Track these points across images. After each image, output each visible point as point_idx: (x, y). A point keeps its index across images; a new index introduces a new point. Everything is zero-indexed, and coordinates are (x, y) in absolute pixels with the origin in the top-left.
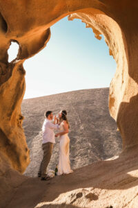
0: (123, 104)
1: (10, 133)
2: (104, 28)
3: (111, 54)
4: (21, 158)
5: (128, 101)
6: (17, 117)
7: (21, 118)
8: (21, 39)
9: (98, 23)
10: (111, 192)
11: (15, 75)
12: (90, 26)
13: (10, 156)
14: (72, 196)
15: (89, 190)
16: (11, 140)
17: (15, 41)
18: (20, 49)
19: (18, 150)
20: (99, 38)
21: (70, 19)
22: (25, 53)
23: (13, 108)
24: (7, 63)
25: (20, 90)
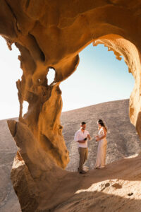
1: (53, 139)
2: (123, 50)
3: (130, 72)
4: (63, 158)
6: (58, 127)
7: (61, 128)
8: (57, 66)
9: (118, 46)
11: (54, 95)
12: (112, 49)
13: (54, 156)
14: (102, 185)
16: (55, 145)
17: (51, 68)
18: (56, 74)
19: (60, 152)
20: (119, 59)
21: (95, 45)
22: (60, 77)
23: (54, 120)
24: (47, 86)
25: (58, 106)
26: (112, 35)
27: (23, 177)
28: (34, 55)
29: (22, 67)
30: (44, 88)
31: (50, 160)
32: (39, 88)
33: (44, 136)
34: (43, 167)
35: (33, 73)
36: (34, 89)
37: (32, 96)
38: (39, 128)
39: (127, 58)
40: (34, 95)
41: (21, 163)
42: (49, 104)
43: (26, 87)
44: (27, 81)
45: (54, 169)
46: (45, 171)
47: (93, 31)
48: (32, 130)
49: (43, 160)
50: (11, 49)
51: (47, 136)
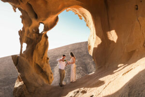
0: (94, 48)
1: (43, 66)
2: (83, 14)
3: (87, 26)
4: (49, 78)
5: (97, 47)
6: (46, 59)
7: (48, 59)
8: (45, 22)
9: (80, 12)
10: (92, 89)
11: (43, 39)
12: (77, 13)
13: (44, 77)
14: (75, 92)
15: (82, 89)
16: (44, 70)
17: (42, 23)
18: (45, 27)
19: (47, 74)
20: (81, 19)
21: (67, 11)
22: (47, 28)
23: (44, 54)
24: (39, 33)
25: (46, 45)
26: (76, 6)
27: (22, 93)
28: (30, 15)
29: (22, 22)
30: (37, 35)
31: (41, 80)
32: (34, 35)
33: (37, 64)
34: (36, 84)
35: (30, 26)
36: (30, 35)
37: (29, 40)
38: (34, 59)
39: (85, 18)
40: (31, 39)
41: (21, 83)
42: (40, 44)
43: (25, 34)
44: (26, 30)
45: (43, 85)
46: (37, 87)
47: (66, 3)
48: (29, 61)
49: (36, 80)
50: (15, 11)
51: (39, 64)
